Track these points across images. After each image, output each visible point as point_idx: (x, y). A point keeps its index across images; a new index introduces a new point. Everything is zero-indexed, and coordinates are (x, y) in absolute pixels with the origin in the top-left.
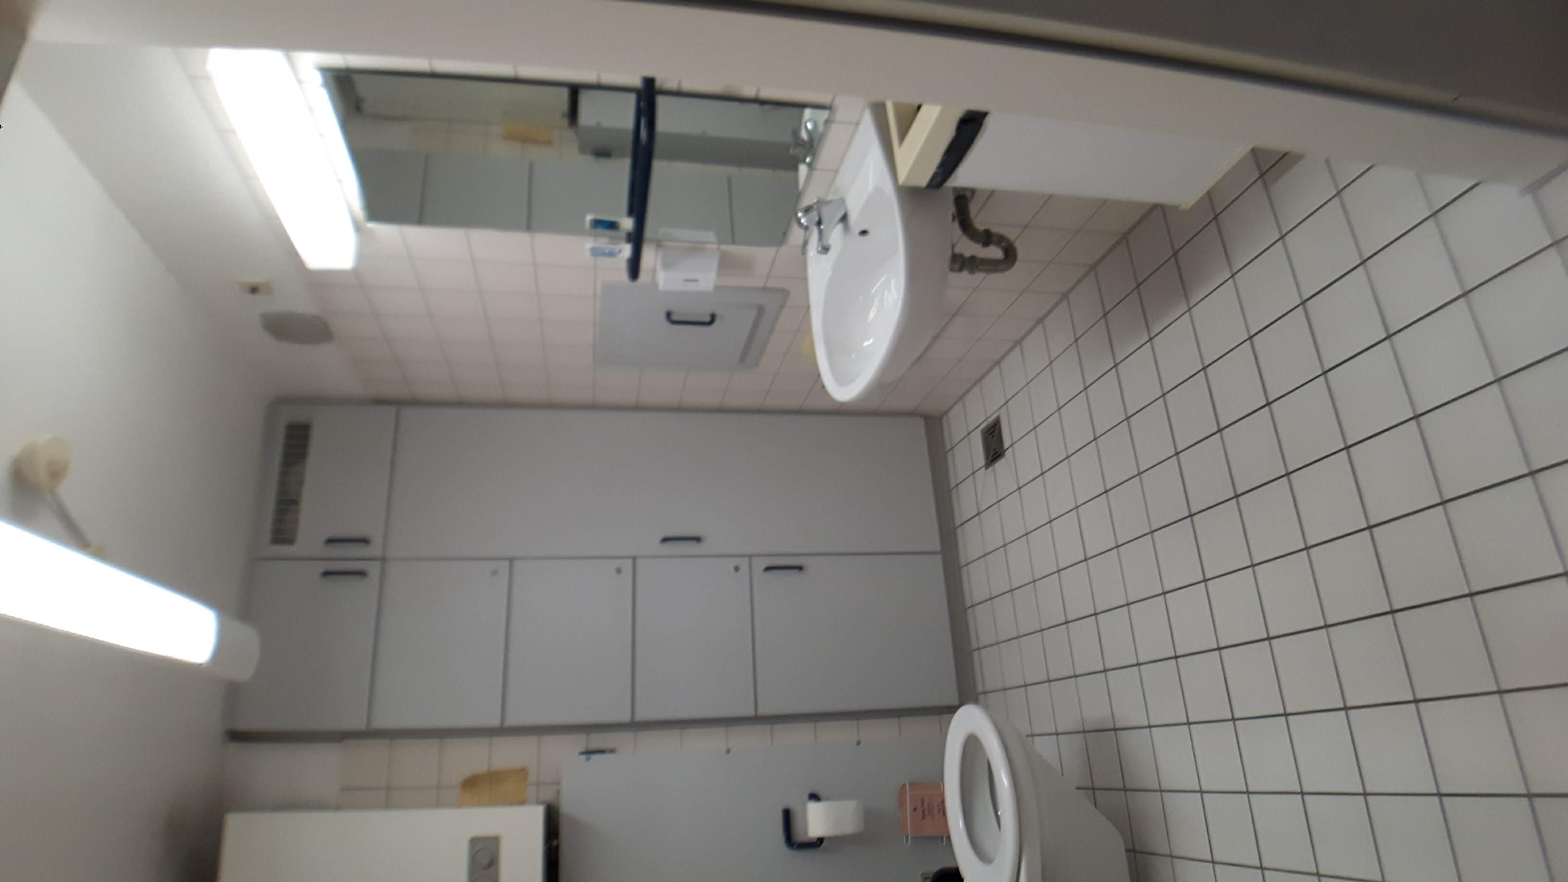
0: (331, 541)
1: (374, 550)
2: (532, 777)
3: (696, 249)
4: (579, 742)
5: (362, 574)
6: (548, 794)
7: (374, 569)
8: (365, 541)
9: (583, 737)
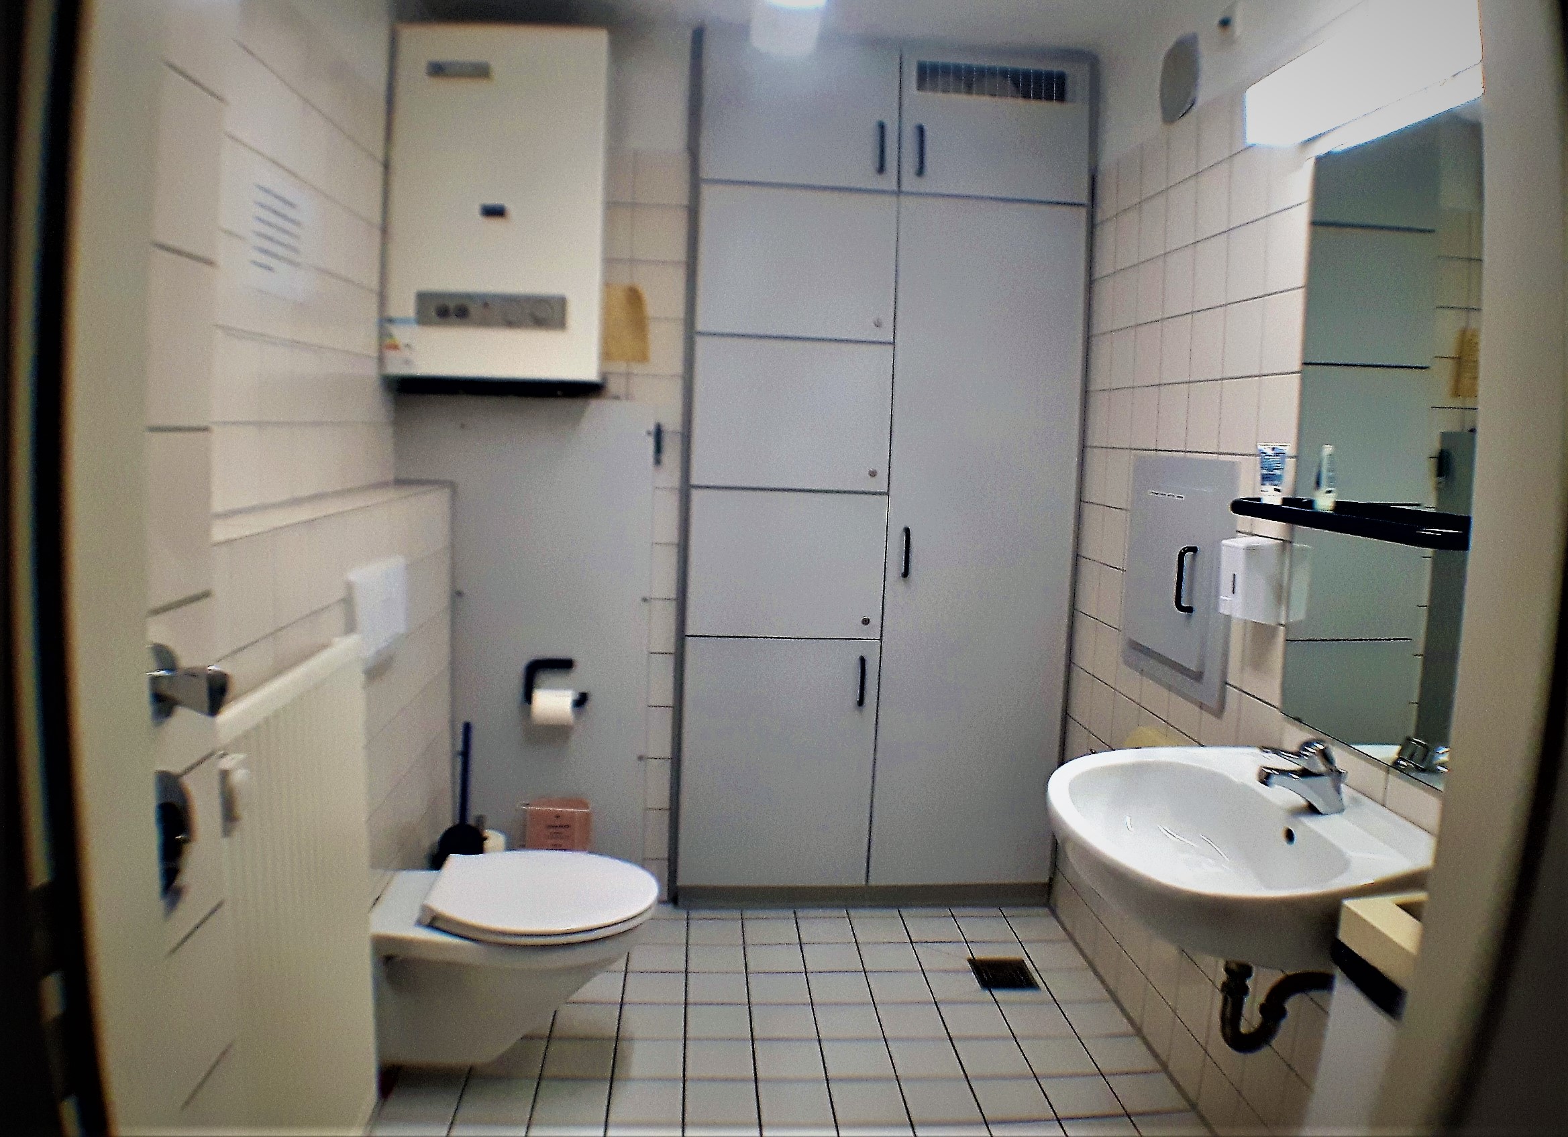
0: (921, 131)
1: (910, 182)
2: (637, 368)
3: (1281, 594)
4: (672, 423)
5: (881, 169)
6: (614, 386)
7: (889, 182)
8: (920, 171)
9: (679, 428)
